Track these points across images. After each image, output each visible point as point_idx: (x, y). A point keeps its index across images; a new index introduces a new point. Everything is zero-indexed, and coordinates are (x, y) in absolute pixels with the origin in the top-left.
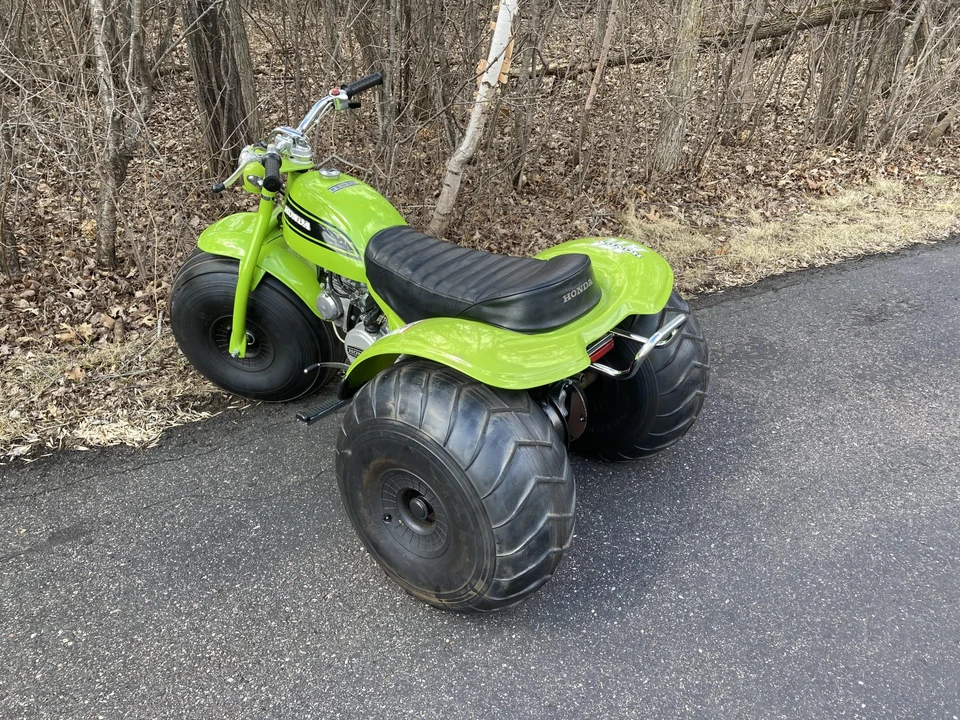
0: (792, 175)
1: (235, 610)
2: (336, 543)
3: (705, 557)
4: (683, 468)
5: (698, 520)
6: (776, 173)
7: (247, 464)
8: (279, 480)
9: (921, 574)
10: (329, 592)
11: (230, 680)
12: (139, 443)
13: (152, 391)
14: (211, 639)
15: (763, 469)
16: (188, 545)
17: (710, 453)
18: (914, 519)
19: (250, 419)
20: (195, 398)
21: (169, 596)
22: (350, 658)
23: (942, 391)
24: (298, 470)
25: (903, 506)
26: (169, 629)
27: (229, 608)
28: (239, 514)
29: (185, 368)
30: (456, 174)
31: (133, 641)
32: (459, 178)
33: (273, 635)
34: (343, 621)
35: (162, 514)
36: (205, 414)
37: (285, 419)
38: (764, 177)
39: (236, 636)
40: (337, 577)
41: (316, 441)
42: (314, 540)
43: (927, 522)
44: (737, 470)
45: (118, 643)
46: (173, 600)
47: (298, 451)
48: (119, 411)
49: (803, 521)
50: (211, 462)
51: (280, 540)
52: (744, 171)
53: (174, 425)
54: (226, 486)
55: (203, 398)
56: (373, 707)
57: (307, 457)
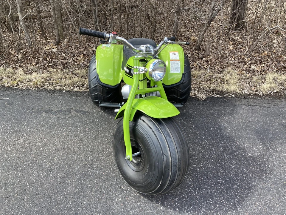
1: (221, 148)
2: (252, 142)
7: (228, 112)
8: (237, 119)
10: (248, 154)
11: (218, 165)
12: (200, 98)
13: (205, 86)
14: (214, 153)
16: (210, 128)
20: (216, 90)
21: (204, 138)
22: (252, 174)
24: (243, 118)
26: (204, 146)
27: (219, 147)
28: (225, 125)
29: (214, 82)
31: (195, 145)
33: (231, 159)
34: (251, 164)
35: (204, 118)
36: (218, 95)
37: (241, 103)
39: (220, 155)
40: (251, 151)
41: (250, 112)
42: (246, 139)
45: (191, 145)
46: (205, 140)
47: (244, 113)
48: (196, 89)
50: (218, 109)
51: (236, 135)
53: (209, 96)
54: (222, 116)
55: (219, 91)
56: (258, 190)
57: (246, 116)
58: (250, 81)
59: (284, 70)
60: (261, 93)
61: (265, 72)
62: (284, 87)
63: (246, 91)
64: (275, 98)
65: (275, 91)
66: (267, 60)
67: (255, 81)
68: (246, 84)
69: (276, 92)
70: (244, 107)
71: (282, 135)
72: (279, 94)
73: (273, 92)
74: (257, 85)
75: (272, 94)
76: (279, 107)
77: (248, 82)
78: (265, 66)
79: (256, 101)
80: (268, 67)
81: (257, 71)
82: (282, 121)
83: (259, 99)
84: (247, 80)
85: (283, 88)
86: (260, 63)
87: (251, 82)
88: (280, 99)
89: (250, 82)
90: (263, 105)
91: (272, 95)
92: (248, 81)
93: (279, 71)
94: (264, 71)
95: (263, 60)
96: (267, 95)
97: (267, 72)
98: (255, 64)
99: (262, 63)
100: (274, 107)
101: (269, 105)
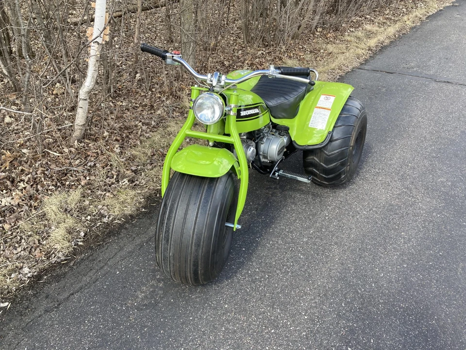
0: (248, 64)
3: (344, 314)
4: (300, 258)
5: (327, 290)
6: (240, 64)
9: (437, 281)
15: (336, 243)
17: (307, 243)
18: (413, 248)
19: (7, 324)
23: (379, 169)
25: (405, 243)
30: (85, 100)
32: (87, 102)
37: (36, 314)
38: (235, 67)
41: (69, 324)
43: (419, 248)
44: (325, 249)
49: (372, 270)
52: (224, 65)
57: (70, 342)
58: (19, 238)
59: (66, 177)
60: (60, 255)
61: (37, 199)
62: (89, 215)
63: (26, 270)
64: (91, 249)
65: (82, 234)
66: (22, 170)
67: (29, 233)
68: (15, 252)
69: (84, 236)
70: (50, 319)
71: (160, 333)
72: (91, 237)
73: (80, 239)
74: (39, 240)
75: (81, 243)
76: (111, 267)
77: (17, 245)
78: (26, 185)
79: (62, 282)
80: (35, 186)
81: (18, 204)
82: (137, 297)
83: (65, 274)
84: (11, 239)
85: (89, 218)
86: (13, 182)
87: (23, 241)
88: (99, 245)
89: (20, 240)
90: (83, 283)
91: (81, 246)
92: (14, 240)
93: (58, 184)
94: (31, 197)
95: (13, 175)
96: (75, 253)
97: (39, 196)
98: (4, 191)
99: (16, 182)
100: (103, 272)
101: (91, 274)
